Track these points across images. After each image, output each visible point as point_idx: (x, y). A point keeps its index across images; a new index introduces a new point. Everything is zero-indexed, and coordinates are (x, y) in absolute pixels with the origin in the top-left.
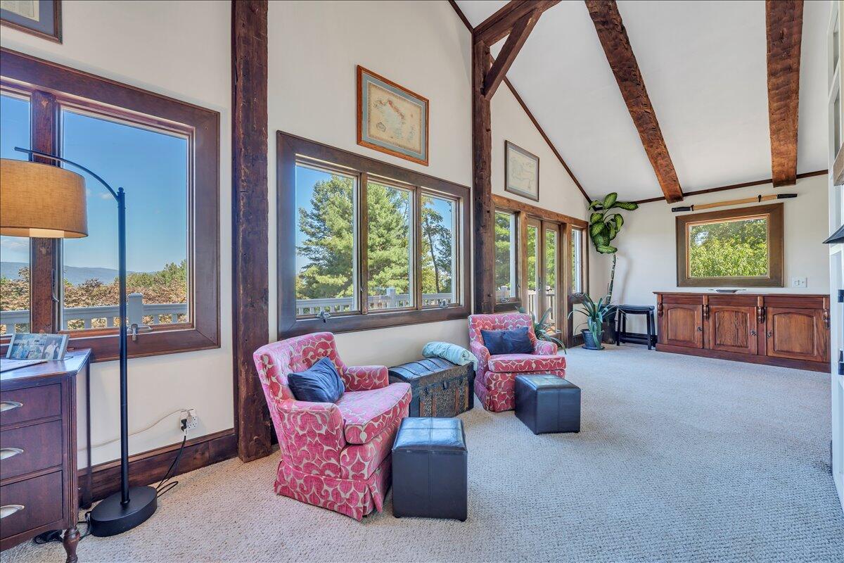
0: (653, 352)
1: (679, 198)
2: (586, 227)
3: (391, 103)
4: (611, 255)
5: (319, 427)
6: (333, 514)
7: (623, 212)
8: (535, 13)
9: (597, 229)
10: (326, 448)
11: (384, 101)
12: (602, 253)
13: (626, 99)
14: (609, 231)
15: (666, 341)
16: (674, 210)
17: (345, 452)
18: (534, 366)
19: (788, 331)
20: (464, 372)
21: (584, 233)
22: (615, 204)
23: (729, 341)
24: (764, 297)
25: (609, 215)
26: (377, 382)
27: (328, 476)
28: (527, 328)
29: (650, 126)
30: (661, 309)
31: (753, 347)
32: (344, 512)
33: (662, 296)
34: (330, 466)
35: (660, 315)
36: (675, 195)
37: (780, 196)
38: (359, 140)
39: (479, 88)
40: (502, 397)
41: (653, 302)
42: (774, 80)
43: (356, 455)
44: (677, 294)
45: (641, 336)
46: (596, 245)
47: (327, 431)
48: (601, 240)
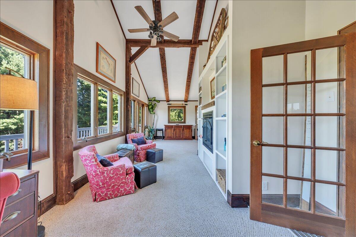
0: (164, 140)
1: (169, 102)
2: (148, 106)
3: (106, 59)
4: (154, 115)
5: (120, 171)
6: (125, 196)
7: (156, 103)
8: (148, 47)
9: (150, 107)
10: (121, 177)
11: (104, 58)
12: (151, 114)
13: (163, 76)
14: (153, 108)
15: (166, 137)
16: (168, 104)
17: (128, 176)
18: (150, 147)
19: (186, 133)
20: (133, 152)
21: (147, 107)
22: (155, 100)
23: (178, 136)
24: (183, 126)
25: (153, 103)
26: (116, 159)
27: (122, 186)
28: (143, 137)
29: (166, 84)
30: (165, 129)
31: (181, 137)
32: (129, 193)
33: (166, 126)
34: (122, 183)
35: (165, 131)
36: (168, 101)
37: (185, 104)
38: (97, 71)
39: (128, 60)
40: (142, 157)
41: (163, 128)
42: (187, 82)
43: (132, 176)
44: (168, 125)
45: (160, 137)
46: (150, 111)
47: (122, 172)
48: (151, 110)
